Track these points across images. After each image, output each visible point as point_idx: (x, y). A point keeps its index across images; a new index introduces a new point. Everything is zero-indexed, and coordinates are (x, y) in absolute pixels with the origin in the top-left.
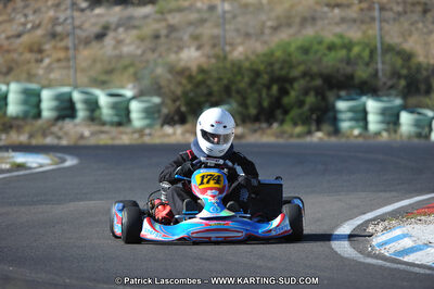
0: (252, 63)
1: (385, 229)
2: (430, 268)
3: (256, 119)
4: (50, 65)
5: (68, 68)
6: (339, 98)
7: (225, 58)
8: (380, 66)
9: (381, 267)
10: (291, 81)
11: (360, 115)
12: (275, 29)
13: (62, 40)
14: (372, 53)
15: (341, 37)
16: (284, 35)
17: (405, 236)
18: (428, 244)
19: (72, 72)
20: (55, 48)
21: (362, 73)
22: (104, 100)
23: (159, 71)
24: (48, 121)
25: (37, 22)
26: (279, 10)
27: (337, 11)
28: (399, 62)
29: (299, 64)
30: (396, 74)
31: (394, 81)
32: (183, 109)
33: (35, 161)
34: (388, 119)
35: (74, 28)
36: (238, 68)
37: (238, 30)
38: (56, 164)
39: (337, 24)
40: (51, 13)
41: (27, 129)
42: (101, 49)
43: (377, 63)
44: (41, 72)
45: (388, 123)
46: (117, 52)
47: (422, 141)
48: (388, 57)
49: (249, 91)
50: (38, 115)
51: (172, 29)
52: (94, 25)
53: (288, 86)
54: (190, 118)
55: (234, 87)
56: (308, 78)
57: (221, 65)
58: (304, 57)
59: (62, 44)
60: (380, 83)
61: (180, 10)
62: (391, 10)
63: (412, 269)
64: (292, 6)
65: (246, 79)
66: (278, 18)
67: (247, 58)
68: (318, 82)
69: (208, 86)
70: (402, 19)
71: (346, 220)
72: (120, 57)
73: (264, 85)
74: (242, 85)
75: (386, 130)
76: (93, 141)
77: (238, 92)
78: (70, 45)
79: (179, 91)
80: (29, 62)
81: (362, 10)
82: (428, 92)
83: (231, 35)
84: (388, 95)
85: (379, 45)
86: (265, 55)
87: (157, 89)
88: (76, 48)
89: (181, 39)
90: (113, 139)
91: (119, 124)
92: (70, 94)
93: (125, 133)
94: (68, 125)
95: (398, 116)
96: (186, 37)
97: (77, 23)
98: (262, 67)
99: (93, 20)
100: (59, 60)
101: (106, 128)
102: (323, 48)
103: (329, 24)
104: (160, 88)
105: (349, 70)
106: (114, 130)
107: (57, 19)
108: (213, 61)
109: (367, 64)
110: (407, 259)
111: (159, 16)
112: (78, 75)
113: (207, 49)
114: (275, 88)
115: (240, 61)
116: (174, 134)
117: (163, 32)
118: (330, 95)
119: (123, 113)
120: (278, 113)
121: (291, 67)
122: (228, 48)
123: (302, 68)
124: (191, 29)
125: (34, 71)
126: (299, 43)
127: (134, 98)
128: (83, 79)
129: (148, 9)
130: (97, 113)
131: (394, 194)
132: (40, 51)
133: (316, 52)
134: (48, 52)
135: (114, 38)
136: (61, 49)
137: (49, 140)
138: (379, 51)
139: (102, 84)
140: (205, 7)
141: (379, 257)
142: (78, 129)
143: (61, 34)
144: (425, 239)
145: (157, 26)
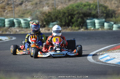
0: (63, 10)
1: (102, 54)
2: (115, 64)
3: (65, 26)
4: (7, 12)
5: (13, 13)
6: (88, 19)
7: (56, 9)
8: (98, 10)
9: (101, 65)
10: (74, 15)
11: (93, 24)
12: (69, 1)
13: (10, 5)
14: (96, 7)
15: (88, 3)
16: (71, 3)
17: (108, 56)
18: (114, 58)
19: (13, 14)
20: (8, 7)
21: (93, 12)
22: (22, 21)
23: (38, 13)
24: (7, 27)
25: (3, 1)
28: (104, 9)
29: (76, 10)
30: (103, 12)
31: (103, 14)
32: (45, 23)
33: (4, 38)
34: (101, 25)
35: (14, 2)
36: (59, 12)
37: (59, 1)
38: (10, 39)
41: (1, 30)
42: (22, 7)
43: (97, 10)
44: (5, 14)
45: (101, 26)
46: (25, 8)
47: (111, 31)
48: (101, 8)
49: (63, 18)
50: (4, 26)
51: (41, 1)
52: (19, 1)
53: (73, 16)
54: (46, 26)
55: (58, 17)
56: (78, 14)
57: (54, 11)
58: (78, 8)
59: (10, 6)
60: (99, 15)
63: (110, 65)
65: (62, 15)
68: (81, 15)
69: (51, 17)
71: (91, 52)
72: (26, 9)
73: (67, 16)
74: (60, 16)
75: (101, 28)
76: (20, 33)
77: (59, 18)
78: (13, 6)
80: (1, 12)
82: (112, 17)
83: (57, 3)
84: (101, 18)
85: (98, 5)
86: (67, 8)
88: (14, 8)
89: (43, 4)
90: (25, 32)
91: (27, 28)
92: (13, 20)
93: (29, 30)
94: (13, 28)
95: (104, 24)
96: (45, 4)
97: (14, 0)
98: (66, 11)
100: (10, 11)
101: (23, 29)
102: (82, 6)
104: (38, 18)
105: (90, 11)
106: (25, 30)
108: (52, 10)
109: (95, 10)
110: (109, 62)
113: (51, 7)
114: (70, 17)
115: (60, 10)
116: (42, 30)
117: (38, 2)
118: (85, 19)
119: (28, 25)
120: (71, 24)
121: (74, 11)
122: (56, 6)
123: (77, 11)
124: (46, 1)
125: (2, 14)
126: (76, 4)
128: (16, 16)
130: (21, 25)
131: (104, 45)
132: (4, 8)
133: (81, 7)
134: (6, 9)
135: (25, 5)
136: (10, 8)
137: (7, 33)
138: (98, 6)
139: (22, 17)
141: (101, 62)
142: (15, 29)
143: (10, 4)
144: (113, 57)
145: (36, 1)
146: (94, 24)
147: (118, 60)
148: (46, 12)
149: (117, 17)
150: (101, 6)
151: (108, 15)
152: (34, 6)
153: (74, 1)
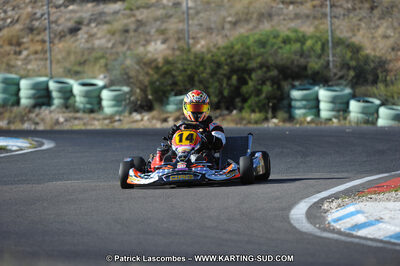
0: (213, 55)
1: (339, 206)
2: (381, 241)
3: (217, 107)
4: (28, 55)
5: (46, 59)
6: (294, 87)
7: (189, 50)
8: (331, 59)
9: (337, 241)
10: (250, 72)
11: (313, 103)
12: (235, 24)
13: (39, 34)
14: (324, 46)
15: (296, 31)
16: (242, 30)
17: (358, 212)
18: (379, 220)
19: (48, 62)
20: (32, 41)
21: (315, 65)
22: (77, 89)
23: (128, 62)
24: (26, 107)
25: (16, 17)
26: (239, 7)
27: (291, 7)
28: (349, 55)
29: (258, 56)
30: (346, 66)
31: (345, 71)
32: (150, 97)
33: (14, 144)
34: (338, 106)
35: (50, 23)
36: (200, 60)
37: (201, 25)
38: (35, 147)
39: (291, 20)
40: (29, 9)
41: (7, 115)
42: (77, 40)
43: (328, 55)
44: (19, 63)
45: (338, 111)
46: (89, 45)
47: (369, 126)
48: (338, 50)
49: (211, 80)
50: (17, 102)
51: (140, 23)
52: (69, 20)
53: (247, 77)
54: (156, 105)
55: (196, 78)
56: (264, 69)
57: (185, 57)
58: (262, 50)
59: (39, 38)
60: (332, 75)
61: (148, 7)
62: (341, 6)
63: (363, 242)
64: (250, 3)
65: (208, 70)
66: (237, 14)
67: (209, 51)
68: (274, 73)
69: (173, 76)
70: (351, 15)
71: (302, 198)
72: (92, 49)
73: (225, 75)
74: (204, 75)
75: (336, 117)
76: (67, 127)
77: (201, 82)
78: (47, 38)
79: (146, 80)
80: (8, 54)
81: (314, 7)
82: (375, 82)
83: (194, 29)
84: (337, 85)
85: (330, 39)
86: (225, 48)
87: (127, 79)
88: (51, 42)
89: (149, 33)
90: (84, 124)
91: (92, 111)
92: (47, 83)
93: (98, 120)
94: (45, 111)
95: (348, 104)
96: (153, 31)
97: (53, 18)
98: (223, 59)
99: (68, 16)
100: (36, 53)
101: (79, 115)
103: (284, 19)
104: (129, 78)
105: (302, 61)
106: (87, 116)
107: (35, 14)
108: (178, 53)
109: (319, 57)
110: (362, 233)
111: (128, 12)
112: (54, 66)
113: (172, 43)
114: (235, 77)
115: (203, 53)
116: (142, 120)
117: (132, 27)
118: (286, 85)
119: (95, 101)
120: (238, 100)
121: (250, 59)
122: (191, 41)
123: (259, 60)
124: (158, 23)
125: (12, 63)
126: (257, 37)
127: (105, 87)
128: (58, 69)
129: (117, 6)
130: (71, 101)
131: (346, 174)
132: (19, 44)
133: (273, 45)
134: (26, 45)
135: (87, 33)
136: (37, 41)
137: (26, 126)
138: (330, 44)
139: (76, 74)
140: (170, 4)
141: (333, 231)
142: (53, 115)
143: (37, 28)
144: (377, 215)
145: (126, 21)
146: (314, 105)
147: (393, 228)
148: (155, 60)
149: (392, 83)
150: (338, 42)
151: (364, 75)
152: (117, 37)
153: (251, 26)
